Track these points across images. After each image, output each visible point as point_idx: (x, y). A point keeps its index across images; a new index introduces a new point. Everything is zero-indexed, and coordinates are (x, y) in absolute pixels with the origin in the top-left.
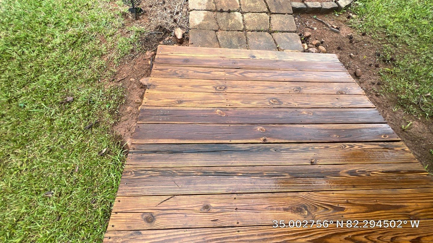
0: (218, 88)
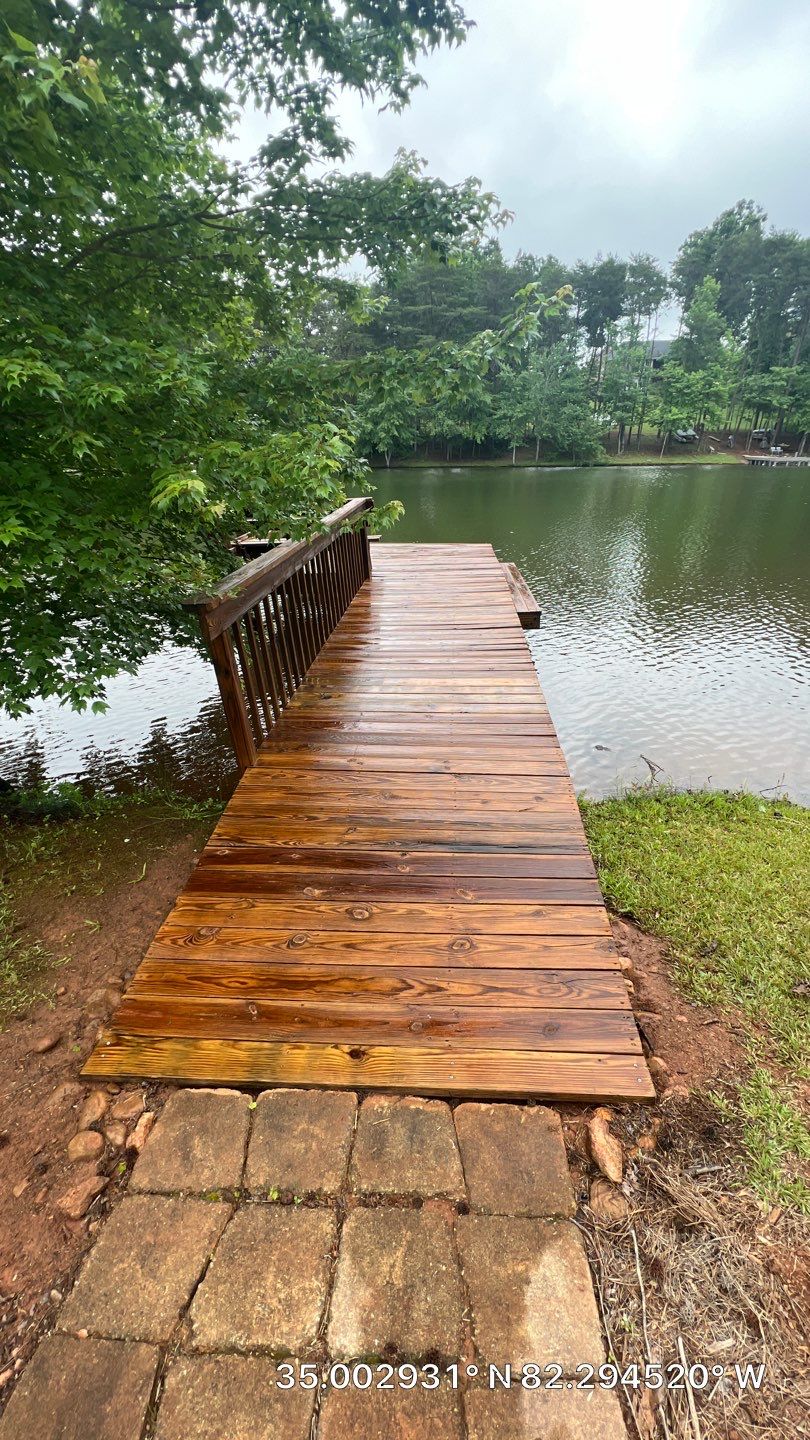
0: (468, 945)
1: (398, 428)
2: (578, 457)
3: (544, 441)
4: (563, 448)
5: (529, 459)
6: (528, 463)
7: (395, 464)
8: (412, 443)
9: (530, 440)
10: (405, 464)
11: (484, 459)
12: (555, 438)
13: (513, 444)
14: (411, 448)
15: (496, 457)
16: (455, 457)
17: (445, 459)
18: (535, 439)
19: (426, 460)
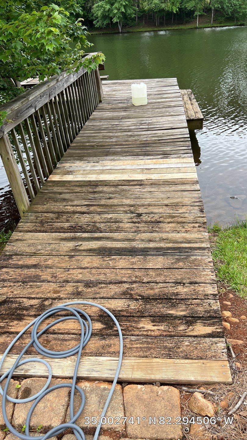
1: (125, 7)
2: (238, 20)
3: (216, 10)
4: (228, 15)
5: (207, 23)
6: (206, 25)
7: (125, 30)
8: (133, 16)
9: (207, 10)
10: (131, 30)
11: (179, 24)
12: (223, 8)
13: (197, 13)
14: (134, 19)
15: (187, 22)
16: (161, 24)
17: (155, 25)
18: (211, 9)
19: (143, 27)
